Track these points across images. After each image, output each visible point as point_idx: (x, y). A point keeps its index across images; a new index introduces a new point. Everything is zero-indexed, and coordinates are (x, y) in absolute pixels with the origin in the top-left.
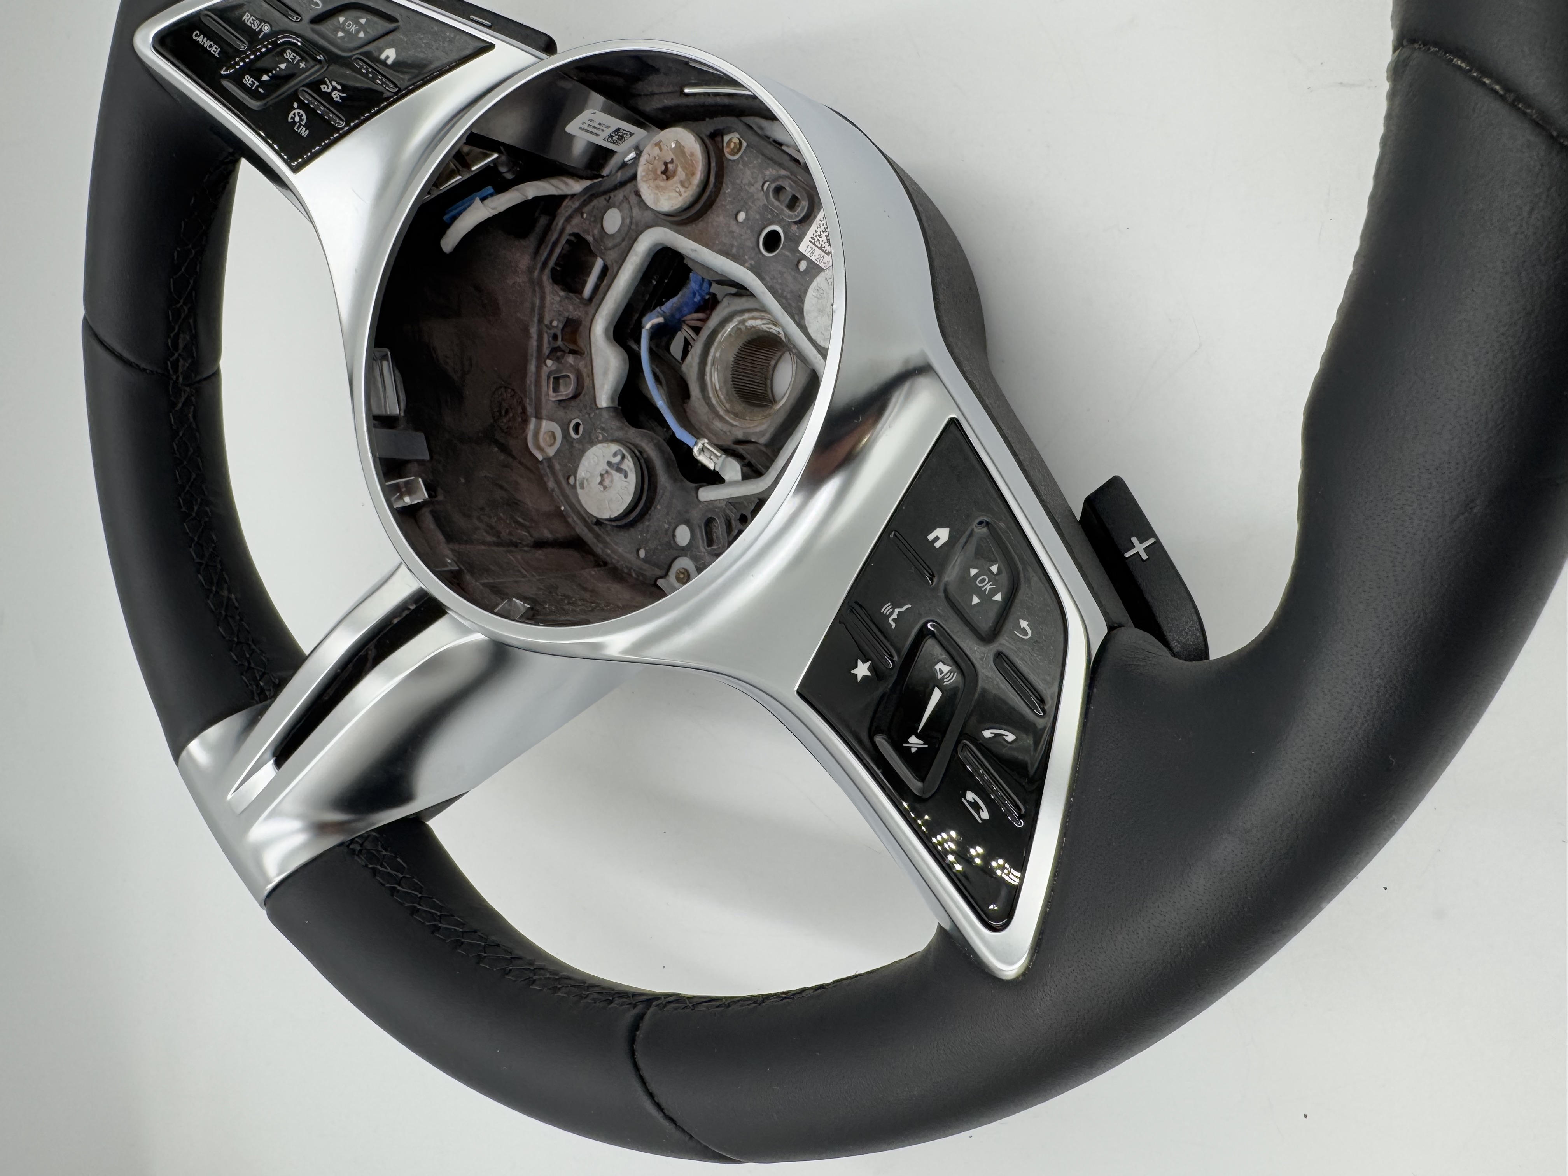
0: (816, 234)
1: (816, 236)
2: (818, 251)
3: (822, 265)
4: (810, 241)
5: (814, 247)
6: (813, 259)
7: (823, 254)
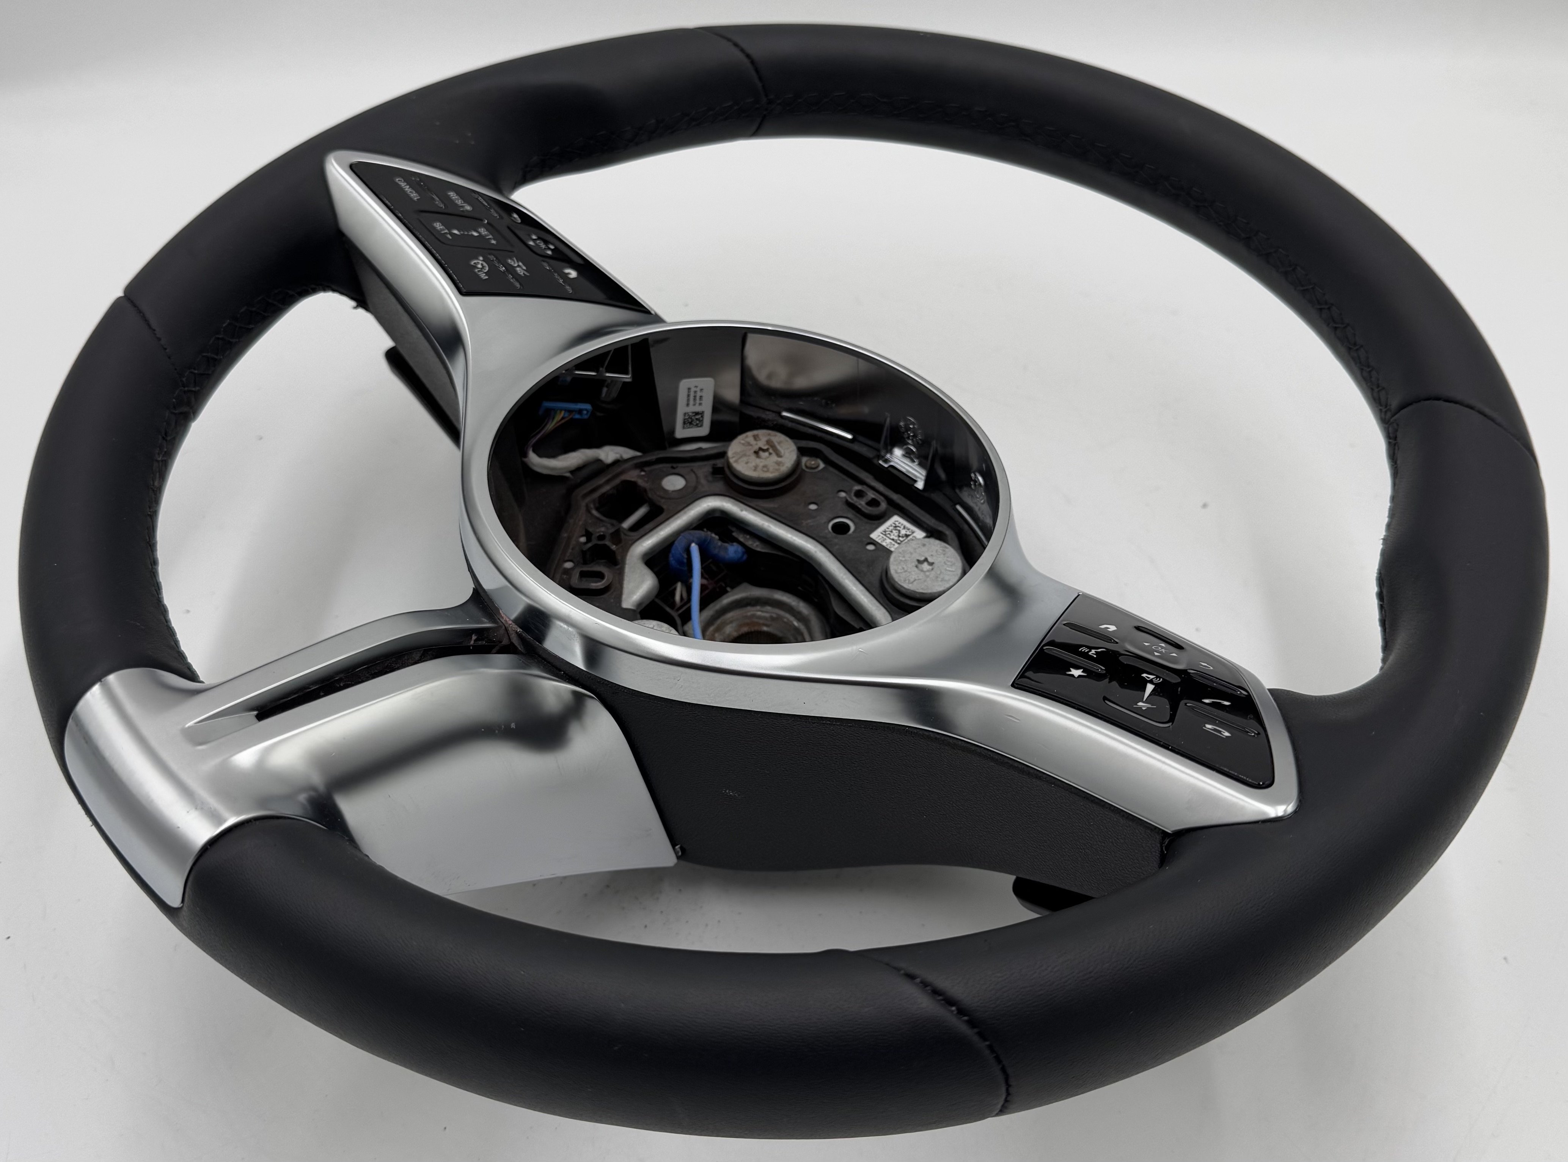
0: (887, 530)
1: (887, 531)
2: (888, 541)
3: (892, 549)
4: (882, 533)
5: (885, 537)
6: (884, 544)
7: (893, 543)
